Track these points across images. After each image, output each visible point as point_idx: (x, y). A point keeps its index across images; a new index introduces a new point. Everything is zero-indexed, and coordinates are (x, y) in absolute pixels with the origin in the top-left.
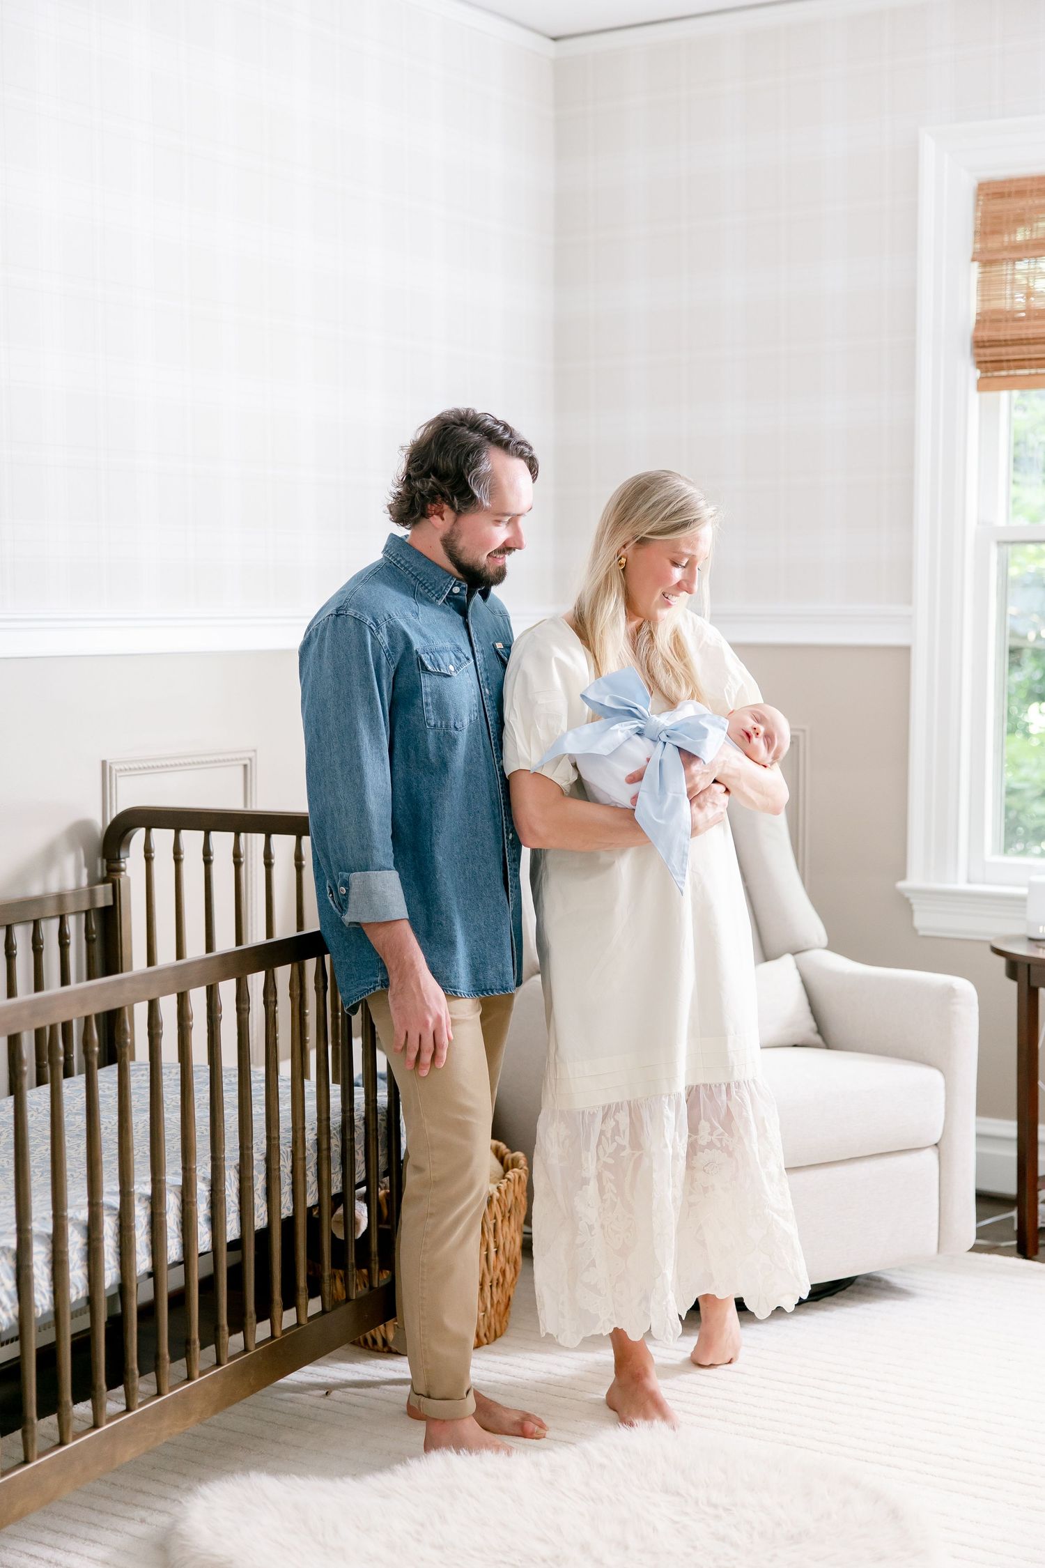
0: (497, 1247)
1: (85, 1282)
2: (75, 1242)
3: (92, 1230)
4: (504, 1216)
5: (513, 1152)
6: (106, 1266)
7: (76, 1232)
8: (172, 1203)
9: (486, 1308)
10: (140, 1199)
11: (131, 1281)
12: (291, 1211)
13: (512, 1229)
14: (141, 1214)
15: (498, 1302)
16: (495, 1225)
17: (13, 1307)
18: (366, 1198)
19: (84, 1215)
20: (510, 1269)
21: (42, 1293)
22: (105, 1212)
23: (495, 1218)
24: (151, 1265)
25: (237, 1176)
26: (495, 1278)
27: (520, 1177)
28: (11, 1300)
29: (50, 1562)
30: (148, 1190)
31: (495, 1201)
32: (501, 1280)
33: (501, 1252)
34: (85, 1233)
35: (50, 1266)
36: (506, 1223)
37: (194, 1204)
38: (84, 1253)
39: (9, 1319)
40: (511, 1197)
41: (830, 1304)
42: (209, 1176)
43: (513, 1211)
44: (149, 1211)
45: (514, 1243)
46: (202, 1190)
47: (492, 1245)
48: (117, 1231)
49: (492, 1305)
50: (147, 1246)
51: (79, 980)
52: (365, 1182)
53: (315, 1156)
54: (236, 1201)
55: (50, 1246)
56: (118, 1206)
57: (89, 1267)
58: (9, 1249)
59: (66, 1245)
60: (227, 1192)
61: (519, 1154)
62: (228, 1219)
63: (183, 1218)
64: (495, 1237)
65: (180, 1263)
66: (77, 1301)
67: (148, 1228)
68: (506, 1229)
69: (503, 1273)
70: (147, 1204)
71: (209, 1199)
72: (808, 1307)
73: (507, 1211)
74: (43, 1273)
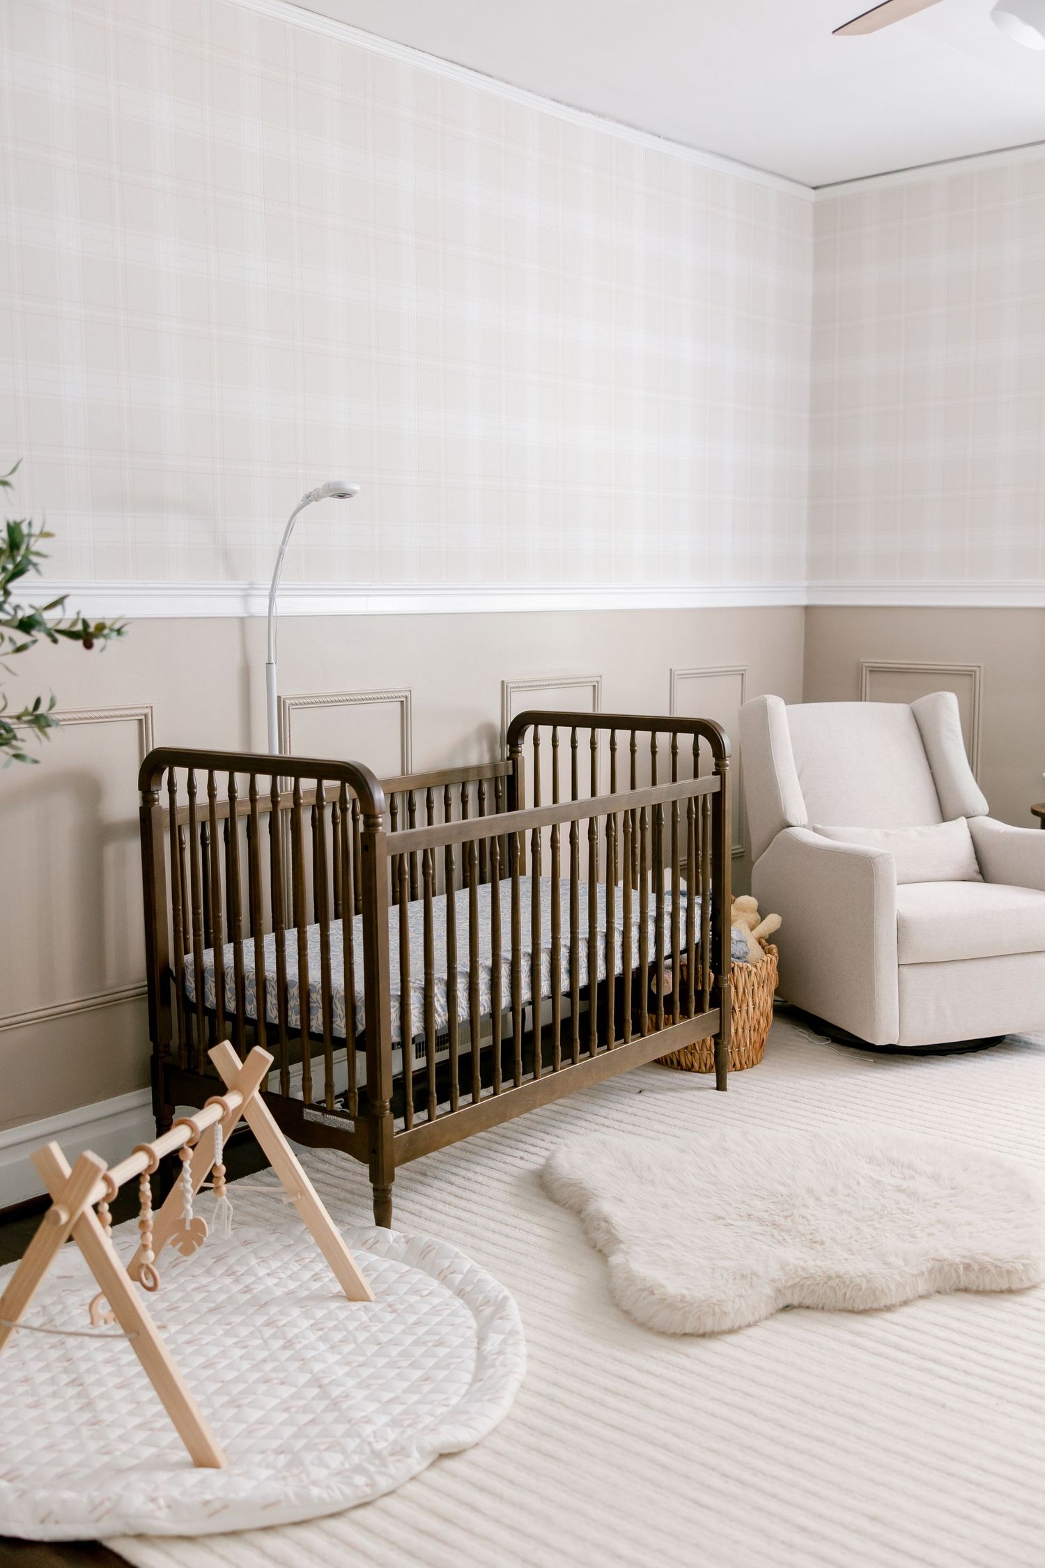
0: (754, 1004)
1: (489, 1003)
2: (483, 978)
3: (494, 971)
4: (759, 985)
5: (769, 945)
6: (503, 994)
7: (484, 972)
8: (544, 959)
9: (746, 1045)
10: (524, 955)
11: (518, 1006)
12: (621, 970)
13: (765, 994)
14: (525, 965)
15: (755, 1041)
16: (753, 990)
17: (444, 1015)
18: (673, 968)
19: (489, 963)
20: (764, 1020)
21: (462, 1007)
22: (502, 961)
23: (753, 985)
24: (531, 997)
25: (587, 945)
26: (753, 1026)
27: (771, 960)
28: (444, 1011)
29: (464, 1178)
30: (530, 950)
31: (753, 974)
32: (757, 1027)
33: (757, 1008)
34: (489, 972)
35: (468, 992)
36: (761, 989)
37: (558, 960)
38: (488, 986)
39: (442, 1022)
40: (764, 972)
41: (984, 1054)
42: (569, 945)
43: (766, 982)
44: (530, 963)
45: (767, 1003)
46: (564, 953)
47: (751, 1003)
48: (509, 973)
49: (750, 1043)
50: (528, 984)
51: (490, 814)
52: (671, 956)
53: (638, 936)
54: (586, 961)
55: (468, 979)
56: (510, 958)
57: (492, 994)
58: (443, 979)
59: (477, 979)
60: (580, 955)
61: (773, 946)
62: (580, 972)
63: (551, 968)
64: (753, 998)
65: (549, 998)
66: (484, 1015)
67: (529, 974)
68: (760, 993)
69: (759, 1023)
70: (528, 958)
71: (568, 958)
72: (968, 1056)
73: (761, 982)
74: (463, 996)
